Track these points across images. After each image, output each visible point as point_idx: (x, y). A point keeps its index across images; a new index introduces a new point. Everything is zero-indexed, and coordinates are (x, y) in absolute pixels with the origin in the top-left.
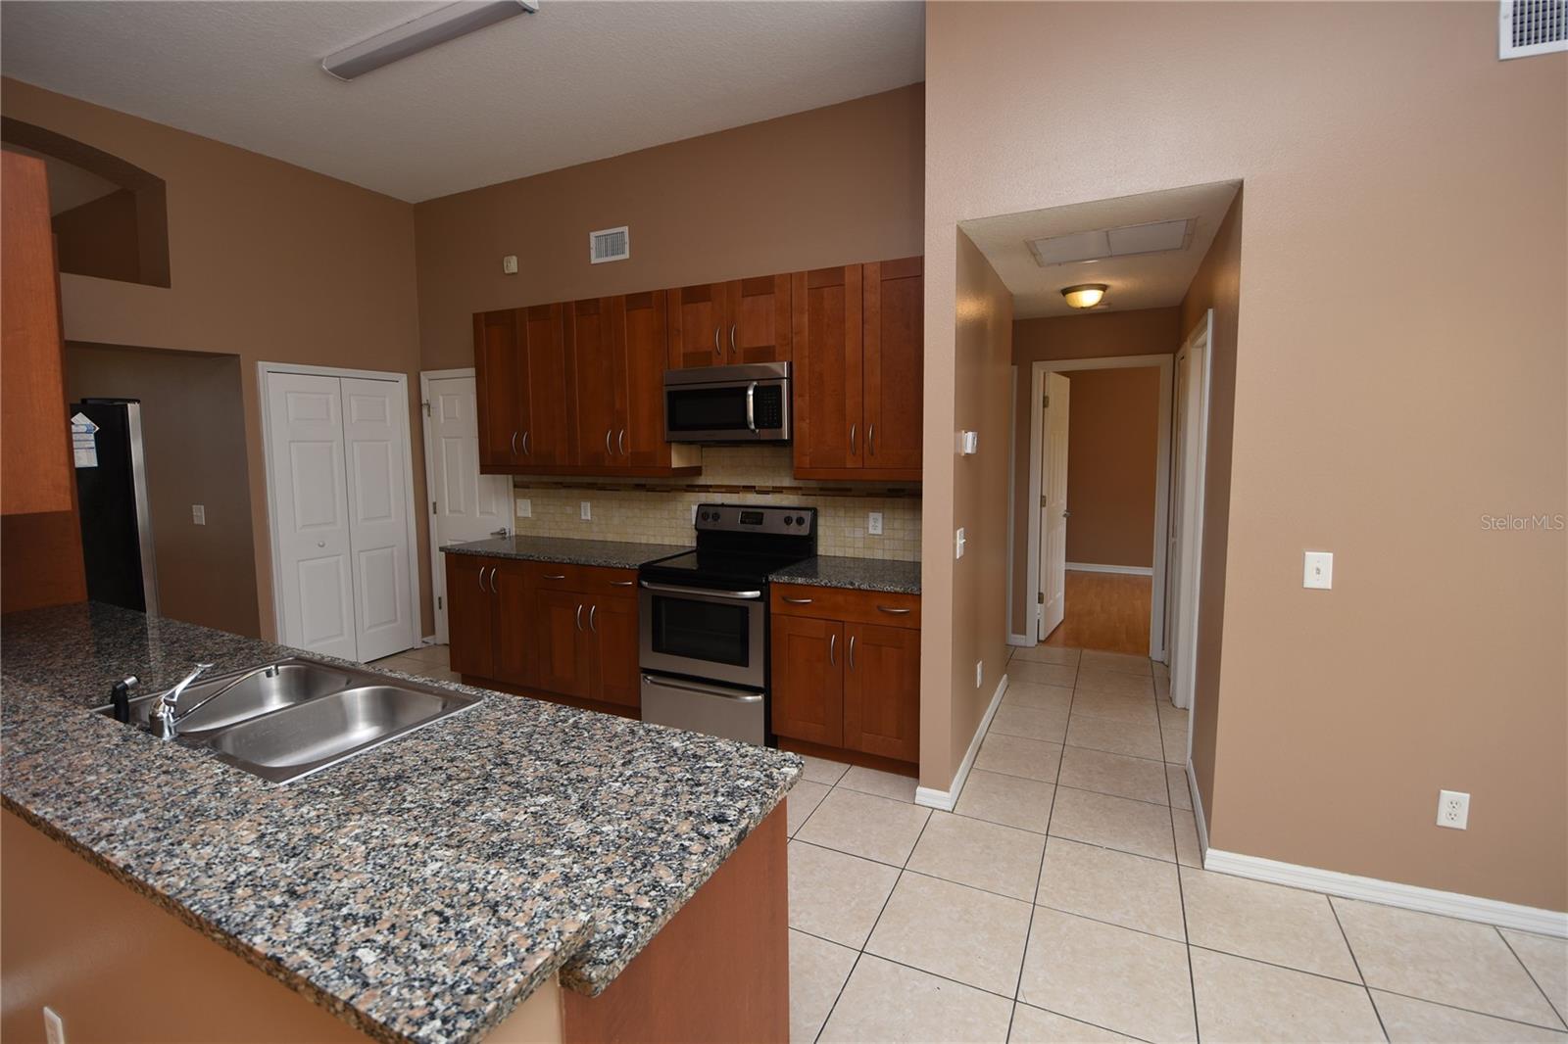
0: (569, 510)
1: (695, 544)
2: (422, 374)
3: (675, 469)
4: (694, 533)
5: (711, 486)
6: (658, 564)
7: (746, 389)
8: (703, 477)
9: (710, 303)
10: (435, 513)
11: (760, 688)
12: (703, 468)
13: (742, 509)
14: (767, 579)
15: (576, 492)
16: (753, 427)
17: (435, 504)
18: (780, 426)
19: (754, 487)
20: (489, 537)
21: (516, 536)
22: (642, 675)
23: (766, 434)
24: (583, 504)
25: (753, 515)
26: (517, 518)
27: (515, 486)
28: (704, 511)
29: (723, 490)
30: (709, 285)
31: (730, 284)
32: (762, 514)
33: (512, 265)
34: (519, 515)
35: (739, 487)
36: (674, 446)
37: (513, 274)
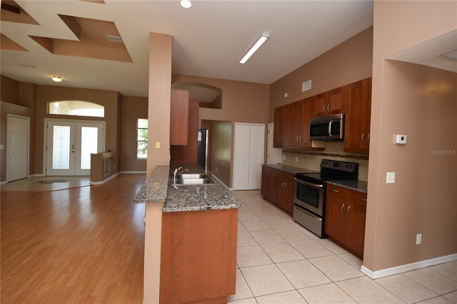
0: (293, 159)
1: (320, 171)
2: (268, 124)
3: (312, 148)
4: (320, 168)
5: (327, 154)
6: (303, 174)
7: (329, 123)
8: (325, 151)
9: (323, 98)
10: (268, 157)
11: (321, 216)
12: (326, 148)
13: (334, 162)
14: (325, 182)
15: (295, 154)
16: (331, 135)
17: (268, 155)
18: (339, 134)
19: (339, 155)
20: (277, 164)
21: (282, 165)
22: (294, 205)
23: (335, 137)
24: (296, 157)
25: (337, 164)
26: (283, 160)
27: (283, 152)
28: (324, 162)
29: (331, 155)
30: (323, 93)
31: (329, 91)
32: (339, 164)
33: (286, 95)
34: (283, 159)
35: (335, 155)
36: (313, 141)
37: (286, 97)
